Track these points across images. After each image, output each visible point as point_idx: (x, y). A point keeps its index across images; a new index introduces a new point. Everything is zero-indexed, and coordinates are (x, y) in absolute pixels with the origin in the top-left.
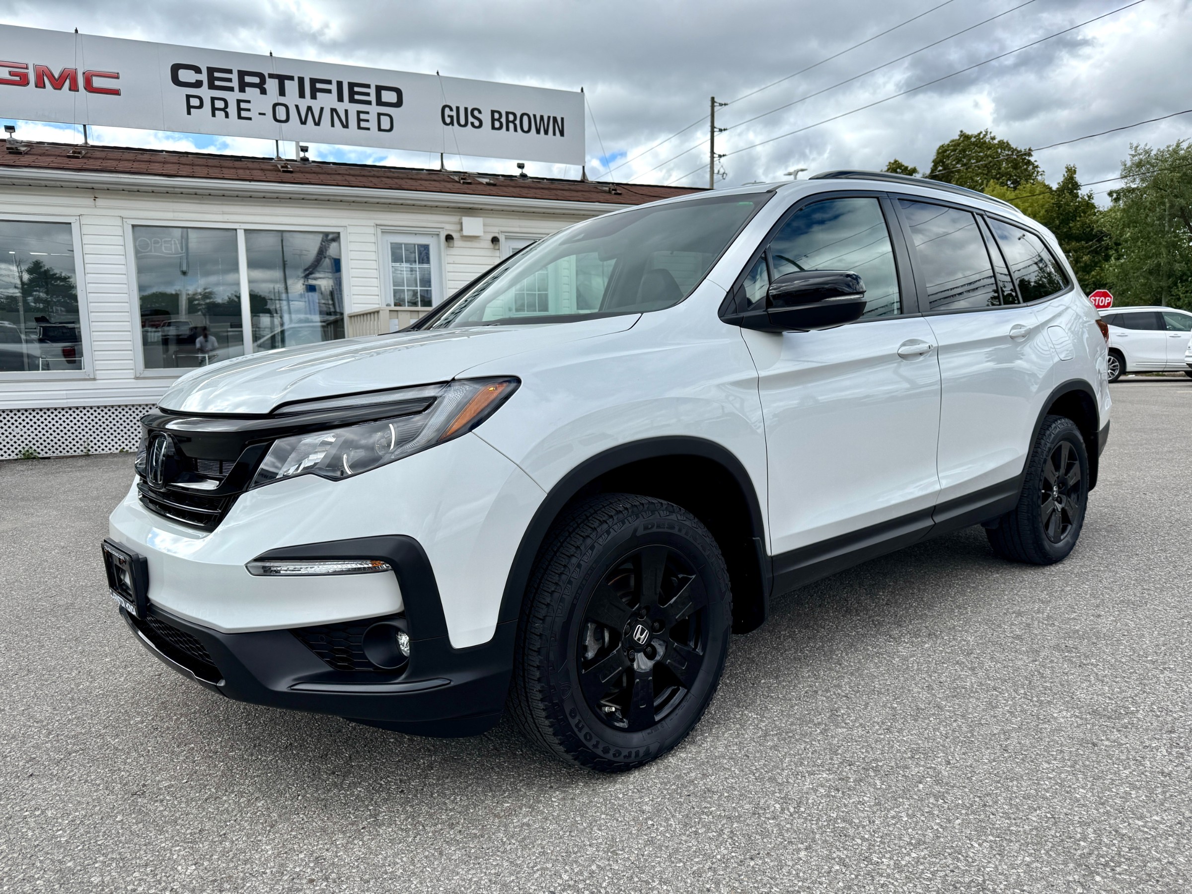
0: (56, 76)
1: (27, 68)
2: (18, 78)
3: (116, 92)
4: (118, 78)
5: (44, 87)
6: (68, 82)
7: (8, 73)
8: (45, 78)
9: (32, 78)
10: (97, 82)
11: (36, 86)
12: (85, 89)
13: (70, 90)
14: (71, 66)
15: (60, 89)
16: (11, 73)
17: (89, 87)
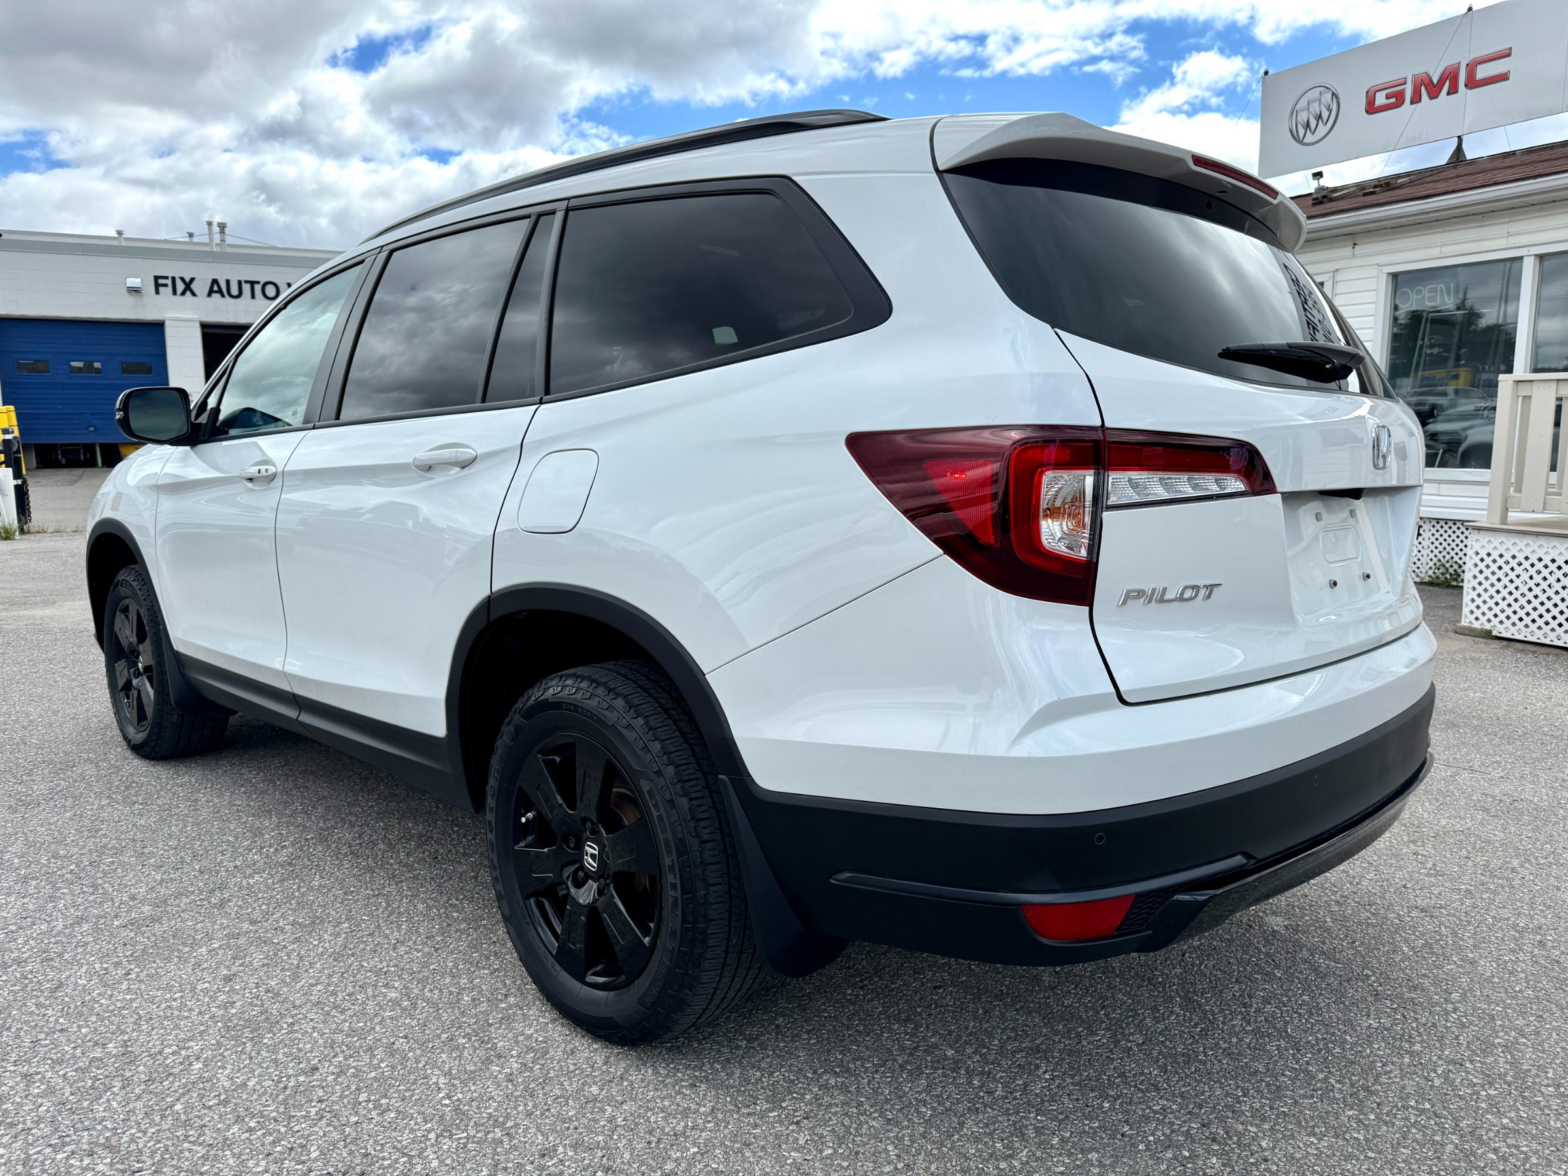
0: (1435, 80)
1: (1405, 83)
2: (1393, 100)
3: (1504, 77)
4: (1509, 55)
5: (1420, 100)
6: (1448, 82)
7: (1384, 96)
8: (1423, 89)
9: (1408, 96)
10: (1482, 72)
11: (1412, 103)
12: (1466, 86)
13: (1448, 94)
14: (1454, 61)
15: (1436, 97)
16: (1388, 97)
17: (1472, 83)
